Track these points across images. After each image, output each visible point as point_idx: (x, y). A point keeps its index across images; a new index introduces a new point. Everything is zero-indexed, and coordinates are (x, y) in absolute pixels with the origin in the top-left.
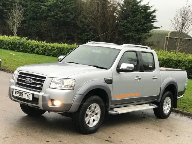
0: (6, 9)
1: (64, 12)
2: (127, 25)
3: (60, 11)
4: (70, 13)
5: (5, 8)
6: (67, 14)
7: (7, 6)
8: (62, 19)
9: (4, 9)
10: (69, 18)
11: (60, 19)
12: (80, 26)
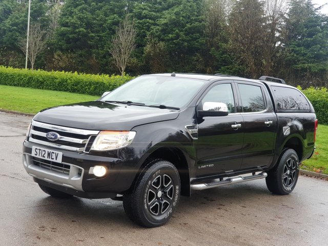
0: (93, 32)
1: (189, 32)
2: (298, 50)
3: (182, 31)
4: (198, 35)
5: (91, 30)
6: (194, 36)
7: (94, 27)
8: (186, 44)
9: (90, 32)
10: (198, 42)
11: (183, 43)
12: (217, 54)
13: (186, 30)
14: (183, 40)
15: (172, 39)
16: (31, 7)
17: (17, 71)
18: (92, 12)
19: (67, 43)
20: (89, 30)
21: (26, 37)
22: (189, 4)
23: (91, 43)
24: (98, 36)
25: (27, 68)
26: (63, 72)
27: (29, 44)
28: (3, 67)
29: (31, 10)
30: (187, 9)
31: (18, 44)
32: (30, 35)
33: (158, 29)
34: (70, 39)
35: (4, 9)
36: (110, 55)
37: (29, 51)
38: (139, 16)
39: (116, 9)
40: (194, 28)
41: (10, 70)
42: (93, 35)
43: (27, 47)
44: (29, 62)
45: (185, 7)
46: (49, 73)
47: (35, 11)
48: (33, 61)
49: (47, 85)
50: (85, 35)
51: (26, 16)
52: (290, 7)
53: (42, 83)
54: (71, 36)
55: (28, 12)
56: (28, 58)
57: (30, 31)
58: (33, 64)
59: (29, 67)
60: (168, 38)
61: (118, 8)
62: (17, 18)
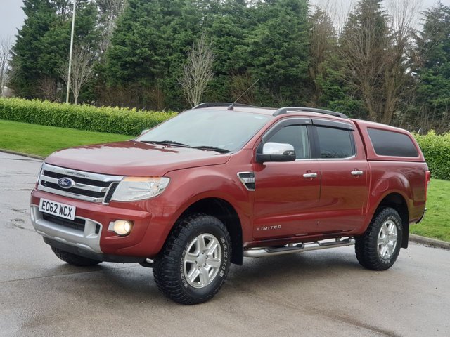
0: (157, 55)
1: (286, 55)
3: (277, 54)
6: (293, 61)
10: (298, 68)
12: (324, 84)
13: (283, 53)
14: (278, 67)
15: (264, 65)
16: (76, 21)
17: (56, 105)
18: (158, 27)
19: (123, 69)
20: (152, 52)
21: (68, 61)
22: (288, 17)
23: (155, 70)
24: (164, 61)
25: (69, 102)
26: (117, 108)
27: (72, 69)
28: (37, 100)
29: (75, 24)
30: (286, 24)
31: (57, 70)
32: (73, 58)
33: (245, 51)
34: (126, 63)
35: (39, 23)
36: (180, 86)
37: (71, 80)
38: (220, 33)
39: (188, 24)
40: (293, 49)
41: (46, 105)
42: (157, 57)
43: (69, 74)
44: (71, 95)
45: (282, 21)
46: (99, 110)
47: (81, 27)
48: (76, 92)
49: (96, 125)
50: (147, 59)
51: (69, 33)
52: (425, 22)
53: (89, 122)
54: (128, 59)
55: (71, 27)
56: (70, 89)
57: (73, 53)
58: (76, 97)
59: (72, 101)
60: (258, 63)
61: (191, 22)
62: (57, 35)
